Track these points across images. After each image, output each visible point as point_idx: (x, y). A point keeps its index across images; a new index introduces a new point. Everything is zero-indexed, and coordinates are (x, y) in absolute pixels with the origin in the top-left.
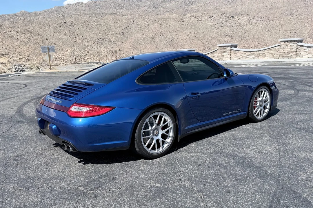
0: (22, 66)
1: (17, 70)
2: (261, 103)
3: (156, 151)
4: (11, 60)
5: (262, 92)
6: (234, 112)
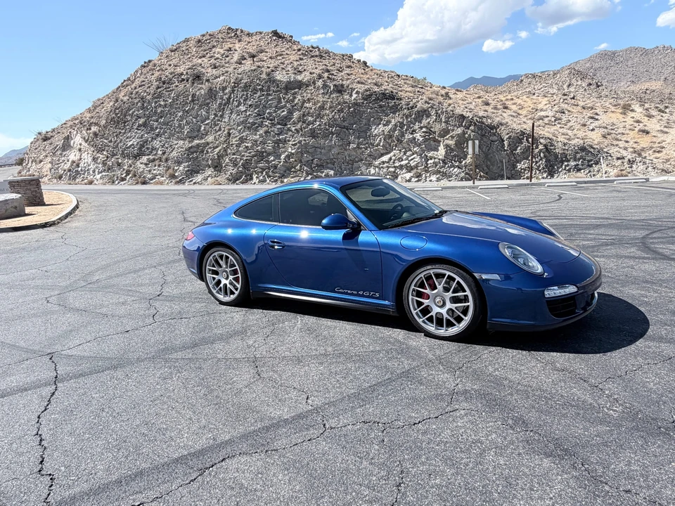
3: (222, 297)
6: (361, 293)
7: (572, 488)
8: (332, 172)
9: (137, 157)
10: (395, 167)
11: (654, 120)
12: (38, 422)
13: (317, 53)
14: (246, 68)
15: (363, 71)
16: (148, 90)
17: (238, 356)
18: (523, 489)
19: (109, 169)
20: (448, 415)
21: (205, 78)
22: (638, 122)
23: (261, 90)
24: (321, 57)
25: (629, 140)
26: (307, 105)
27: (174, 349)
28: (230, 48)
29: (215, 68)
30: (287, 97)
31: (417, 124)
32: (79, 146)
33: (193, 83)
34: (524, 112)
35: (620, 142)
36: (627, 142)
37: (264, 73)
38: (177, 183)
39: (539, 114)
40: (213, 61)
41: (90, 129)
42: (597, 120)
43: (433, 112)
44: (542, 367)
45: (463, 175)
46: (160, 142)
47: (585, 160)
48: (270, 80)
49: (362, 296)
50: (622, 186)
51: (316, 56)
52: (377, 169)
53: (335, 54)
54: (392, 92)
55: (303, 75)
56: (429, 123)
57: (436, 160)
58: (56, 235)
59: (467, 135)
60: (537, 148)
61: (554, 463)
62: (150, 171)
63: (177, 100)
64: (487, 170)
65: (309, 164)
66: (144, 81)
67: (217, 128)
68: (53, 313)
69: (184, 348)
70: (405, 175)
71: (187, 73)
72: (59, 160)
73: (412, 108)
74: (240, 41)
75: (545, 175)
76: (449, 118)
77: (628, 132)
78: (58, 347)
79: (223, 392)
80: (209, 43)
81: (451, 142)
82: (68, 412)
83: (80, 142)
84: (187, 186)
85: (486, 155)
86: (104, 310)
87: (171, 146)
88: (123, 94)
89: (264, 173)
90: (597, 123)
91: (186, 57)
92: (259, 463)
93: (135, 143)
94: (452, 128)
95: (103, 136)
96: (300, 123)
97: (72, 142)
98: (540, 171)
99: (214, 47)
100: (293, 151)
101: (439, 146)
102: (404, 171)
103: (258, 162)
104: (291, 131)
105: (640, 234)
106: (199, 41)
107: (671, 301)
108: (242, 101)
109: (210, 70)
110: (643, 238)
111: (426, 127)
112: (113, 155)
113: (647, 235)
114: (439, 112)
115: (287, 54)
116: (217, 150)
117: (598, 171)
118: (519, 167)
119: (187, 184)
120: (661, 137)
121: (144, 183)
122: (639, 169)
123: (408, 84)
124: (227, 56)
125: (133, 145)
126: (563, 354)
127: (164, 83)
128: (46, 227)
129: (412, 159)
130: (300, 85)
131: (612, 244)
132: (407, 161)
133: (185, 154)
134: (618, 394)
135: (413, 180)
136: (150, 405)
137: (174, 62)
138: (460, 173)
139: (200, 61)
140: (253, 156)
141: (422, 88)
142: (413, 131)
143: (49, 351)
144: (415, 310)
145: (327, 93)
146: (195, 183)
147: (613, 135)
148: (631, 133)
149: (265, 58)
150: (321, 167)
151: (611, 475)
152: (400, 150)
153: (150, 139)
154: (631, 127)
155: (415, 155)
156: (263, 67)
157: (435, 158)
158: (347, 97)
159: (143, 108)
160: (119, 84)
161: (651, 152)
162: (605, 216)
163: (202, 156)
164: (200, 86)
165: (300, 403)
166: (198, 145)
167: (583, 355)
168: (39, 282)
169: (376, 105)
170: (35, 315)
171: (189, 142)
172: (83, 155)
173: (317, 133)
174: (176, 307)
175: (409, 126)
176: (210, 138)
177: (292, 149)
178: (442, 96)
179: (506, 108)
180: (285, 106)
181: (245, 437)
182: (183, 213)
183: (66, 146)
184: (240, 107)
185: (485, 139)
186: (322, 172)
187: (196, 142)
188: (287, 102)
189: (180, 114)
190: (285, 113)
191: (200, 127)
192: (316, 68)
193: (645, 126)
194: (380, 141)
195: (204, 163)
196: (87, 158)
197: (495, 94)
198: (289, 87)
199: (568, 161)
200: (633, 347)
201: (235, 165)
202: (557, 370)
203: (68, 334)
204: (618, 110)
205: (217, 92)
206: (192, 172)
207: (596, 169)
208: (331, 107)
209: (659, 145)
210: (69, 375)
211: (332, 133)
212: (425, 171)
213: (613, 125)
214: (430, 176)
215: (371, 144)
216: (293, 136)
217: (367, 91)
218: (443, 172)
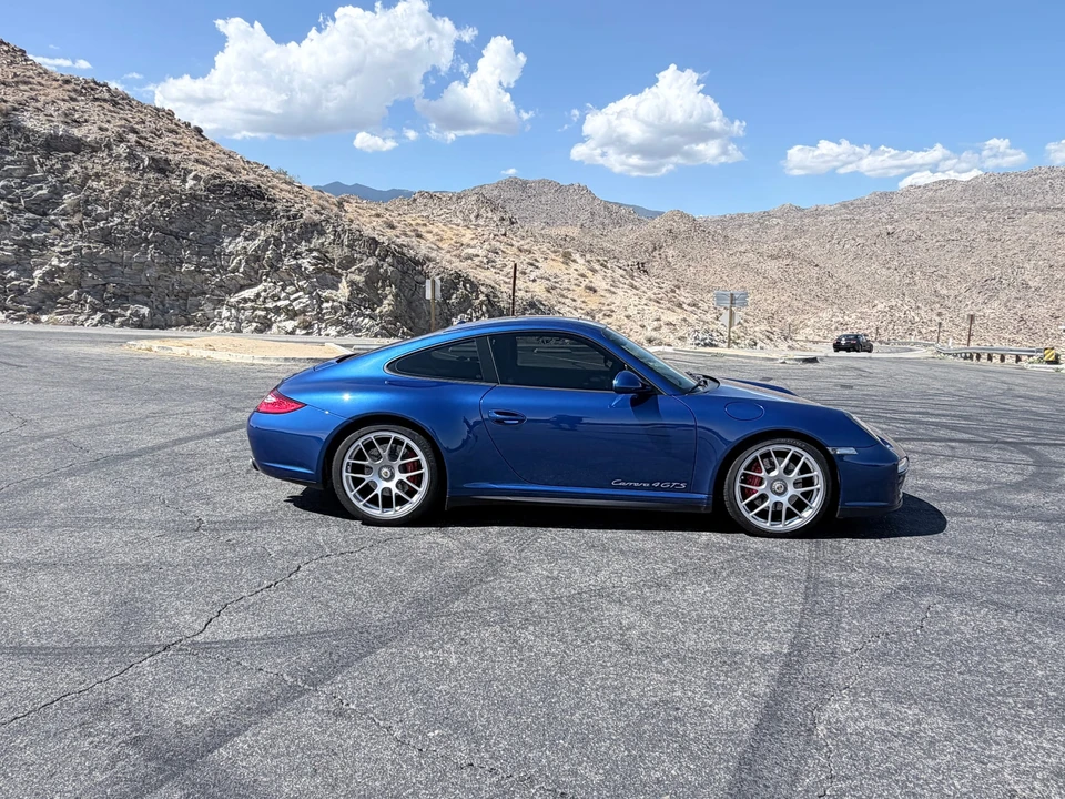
0: (715, 334)
1: (697, 341)
2: (777, 485)
3: (379, 512)
4: (692, 319)
5: (782, 455)
6: (656, 485)
8: (145, 310)
10: (266, 309)
11: (599, 276)
13: (107, 96)
15: (199, 143)
22: (583, 276)
24: (115, 104)
26: (94, 184)
30: (49, 163)
31: (303, 243)
34: (445, 246)
35: (567, 300)
36: (574, 300)
39: (466, 251)
42: (537, 267)
43: (329, 229)
45: (377, 329)
48: (8, 124)
49: (658, 489)
51: (105, 100)
52: (233, 311)
53: (140, 104)
54: (259, 187)
55: (84, 129)
56: (323, 244)
57: (335, 304)
59: (382, 270)
60: (477, 298)
64: (411, 325)
65: (98, 290)
70: (284, 324)
76: (354, 241)
77: (574, 287)
81: (360, 279)
85: (410, 303)
90: (538, 272)
94: (359, 256)
96: (79, 216)
100: (63, 265)
101: (340, 282)
102: (282, 317)
104: (58, 227)
111: (318, 250)
114: (339, 229)
115: (40, 84)
120: (610, 298)
123: (280, 179)
129: (296, 299)
130: (78, 146)
132: (287, 302)
135: (298, 331)
138: (373, 326)
141: (301, 188)
142: (297, 254)
144: (742, 501)
145: (136, 169)
148: (578, 289)
150: (123, 298)
152: (275, 283)
154: (576, 282)
155: (301, 293)
157: (333, 301)
158: (175, 182)
161: (601, 315)
169: (232, 204)
173: (116, 238)
175: (291, 246)
177: (60, 261)
178: (335, 205)
179: (419, 236)
180: (44, 179)
185: (407, 279)
186: (127, 309)
188: (49, 172)
190: (44, 192)
192: (108, 122)
193: (591, 282)
194: (240, 263)
198: (53, 145)
204: (558, 259)
208: (143, 195)
209: (608, 308)
211: (148, 242)
212: (319, 319)
213: (556, 276)
214: (326, 327)
215: (222, 267)
216: (61, 237)
217: (215, 178)
218: (347, 323)
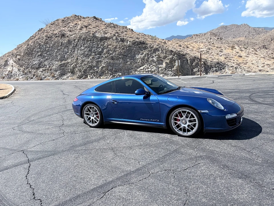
3: (91, 124)
5: (184, 112)
6: (151, 120)
7: (253, 190)
8: (120, 74)
9: (38, 69)
10: (146, 71)
11: (243, 52)
12: (27, 179)
13: (113, 26)
14: (84, 32)
15: (132, 33)
16: (42, 41)
17: (105, 147)
18: (235, 191)
19: (26, 74)
20: (197, 165)
21: (66, 36)
22: (238, 53)
23: (90, 40)
24: (114, 27)
25: (234, 59)
26: (110, 47)
27: (76, 146)
28: (76, 23)
29: (70, 31)
30: (101, 43)
31: (154, 54)
32: (12, 64)
33: (61, 38)
34: (195, 49)
35: (231, 61)
36: (234, 60)
37: (91, 34)
38: (56, 79)
39: (200, 50)
40: (69, 28)
41: (17, 57)
42: (222, 52)
43: (160, 49)
44: (227, 145)
45: (173, 74)
46: (48, 62)
47: (219, 67)
48: (94, 36)
49: (152, 121)
50: (235, 77)
51: (112, 27)
52: (139, 72)
53: (120, 26)
54: (144, 41)
55: (107, 34)
56: (159, 53)
58: (8, 102)
59: (174, 58)
60: (201, 63)
61: (243, 181)
62: (44, 74)
63: (55, 45)
64: (182, 72)
65: (111, 70)
66: (40, 37)
67: (72, 56)
68: (18, 134)
69: (81, 145)
71: (58, 34)
72: (3, 70)
73: (152, 47)
74: (80, 20)
75: (204, 74)
76: (166, 51)
77: (234, 56)
78: (25, 148)
79: (103, 162)
80: (67, 21)
81: (168, 61)
82: (39, 174)
83: (12, 62)
84: (60, 81)
85: (182, 66)
86: (41, 132)
87: (52, 64)
88: (31, 42)
89: (93, 74)
90: (222, 53)
91: (58, 27)
92: (128, 189)
93: (37, 63)
94: (168, 55)
95: (22, 60)
96: (107, 54)
97: (9, 63)
98: (202, 72)
99: (69, 23)
100: (104, 65)
101: (163, 63)
102: (150, 73)
103: (90, 70)
104: (103, 57)
105: (248, 95)
106: (63, 20)
107: (267, 119)
108: (82, 45)
109: (68, 32)
110: (249, 96)
111: (158, 55)
112: (27, 68)
113: (250, 95)
114: (163, 49)
115: (100, 26)
116: (72, 65)
117: (224, 72)
118: (194, 71)
119: (60, 79)
120: (246, 58)
121: (41, 79)
122: (239, 71)
123: (150, 38)
124: (75, 27)
125: (36, 64)
126: (234, 140)
127: (49, 38)
128: (3, 99)
129: (153, 68)
130: (106, 38)
131: (239, 99)
132: (151, 69)
133: (58, 67)
134: (259, 154)
136: (74, 169)
137: (53, 29)
139: (64, 29)
140: (88, 68)
141: (155, 40)
142: (153, 57)
143: (21, 150)
144: (174, 126)
145: (118, 42)
146: (63, 79)
147: (229, 58)
148: (235, 57)
149: (91, 28)
150: (116, 72)
151: (266, 184)
152: (148, 65)
153: (43, 61)
155: (154, 67)
156: (91, 31)
157: (162, 68)
158: (125, 43)
159: (40, 48)
160: (29, 38)
161: (243, 64)
162: (233, 88)
163: (66, 68)
164: (64, 39)
165: (137, 164)
166: (64, 64)
167: (241, 140)
168: (7, 122)
169: (138, 47)
170: (10, 135)
171: (60, 62)
172: (14, 68)
173: (114, 58)
174: (72, 129)
175: (151, 55)
176: (69, 61)
178: (163, 43)
179: (188, 47)
180: (100, 47)
181: (118, 179)
182: (62, 91)
183: (6, 64)
184: (82, 48)
185: (181, 60)
186: (117, 74)
187: (63, 62)
188: (101, 45)
189: (56, 51)
190: (101, 50)
191: (65, 56)
192: (113, 32)
193: (240, 54)
194: (140, 61)
195: (67, 71)
196: (15, 69)
197: (183, 42)
198: (102, 39)
199: (213, 68)
200: (258, 137)
201: (80, 71)
202: (233, 146)
203: (28, 142)
204: (230, 48)
205: (72, 42)
206: (62, 75)
207: (223, 71)
208: (119, 48)
209: (246, 61)
210: (34, 159)
211: (120, 58)
212: (158, 73)
213: (229, 54)
214: (160, 74)
215: (136, 62)
216: (104, 59)
217: (134, 41)
218: (165, 73)
